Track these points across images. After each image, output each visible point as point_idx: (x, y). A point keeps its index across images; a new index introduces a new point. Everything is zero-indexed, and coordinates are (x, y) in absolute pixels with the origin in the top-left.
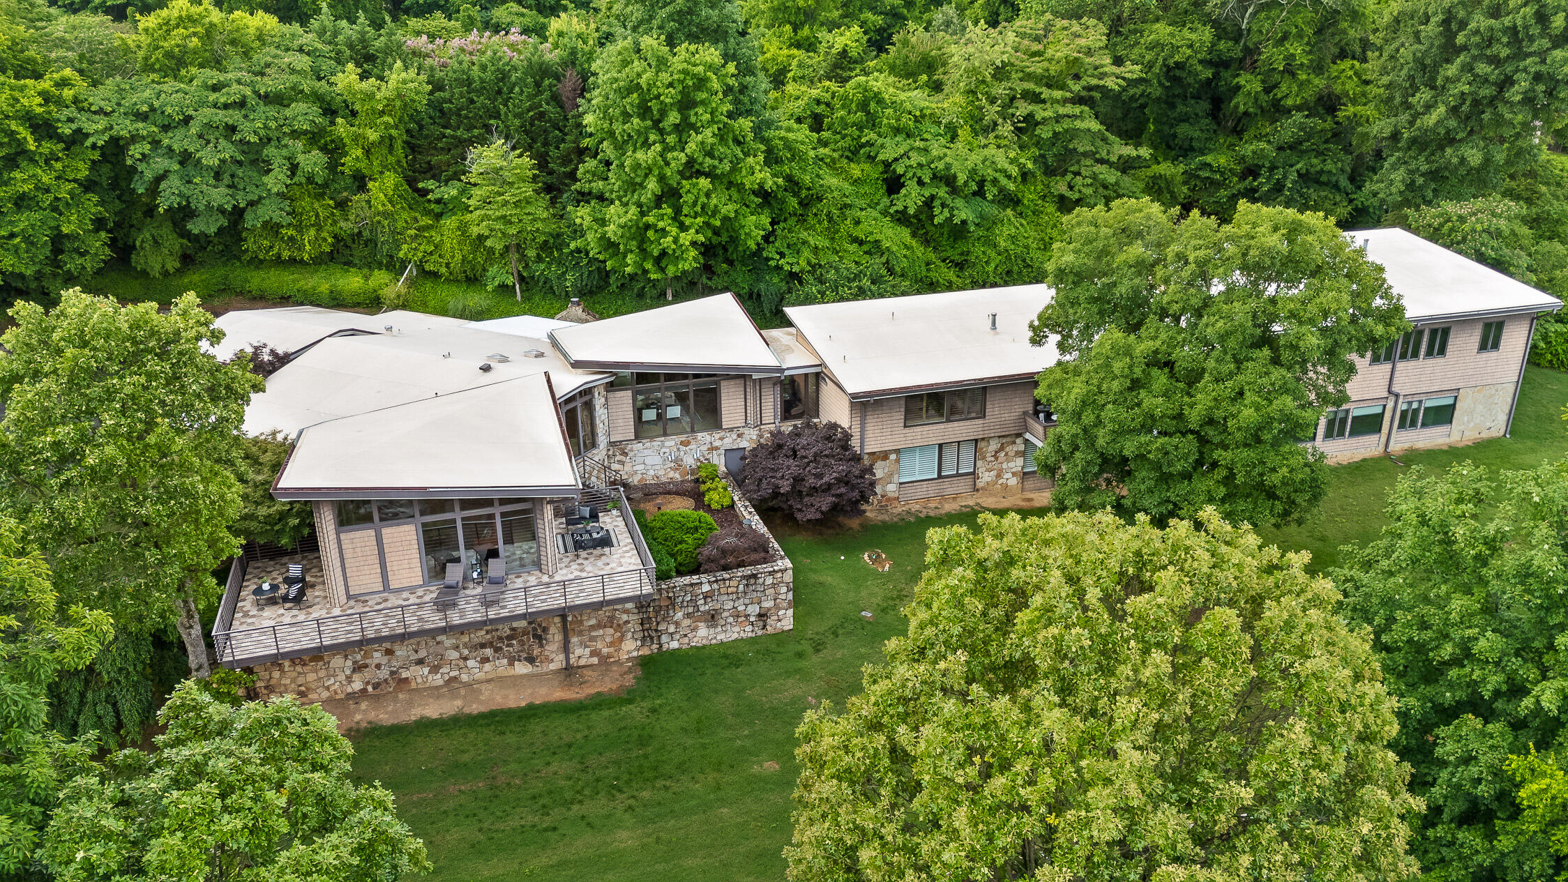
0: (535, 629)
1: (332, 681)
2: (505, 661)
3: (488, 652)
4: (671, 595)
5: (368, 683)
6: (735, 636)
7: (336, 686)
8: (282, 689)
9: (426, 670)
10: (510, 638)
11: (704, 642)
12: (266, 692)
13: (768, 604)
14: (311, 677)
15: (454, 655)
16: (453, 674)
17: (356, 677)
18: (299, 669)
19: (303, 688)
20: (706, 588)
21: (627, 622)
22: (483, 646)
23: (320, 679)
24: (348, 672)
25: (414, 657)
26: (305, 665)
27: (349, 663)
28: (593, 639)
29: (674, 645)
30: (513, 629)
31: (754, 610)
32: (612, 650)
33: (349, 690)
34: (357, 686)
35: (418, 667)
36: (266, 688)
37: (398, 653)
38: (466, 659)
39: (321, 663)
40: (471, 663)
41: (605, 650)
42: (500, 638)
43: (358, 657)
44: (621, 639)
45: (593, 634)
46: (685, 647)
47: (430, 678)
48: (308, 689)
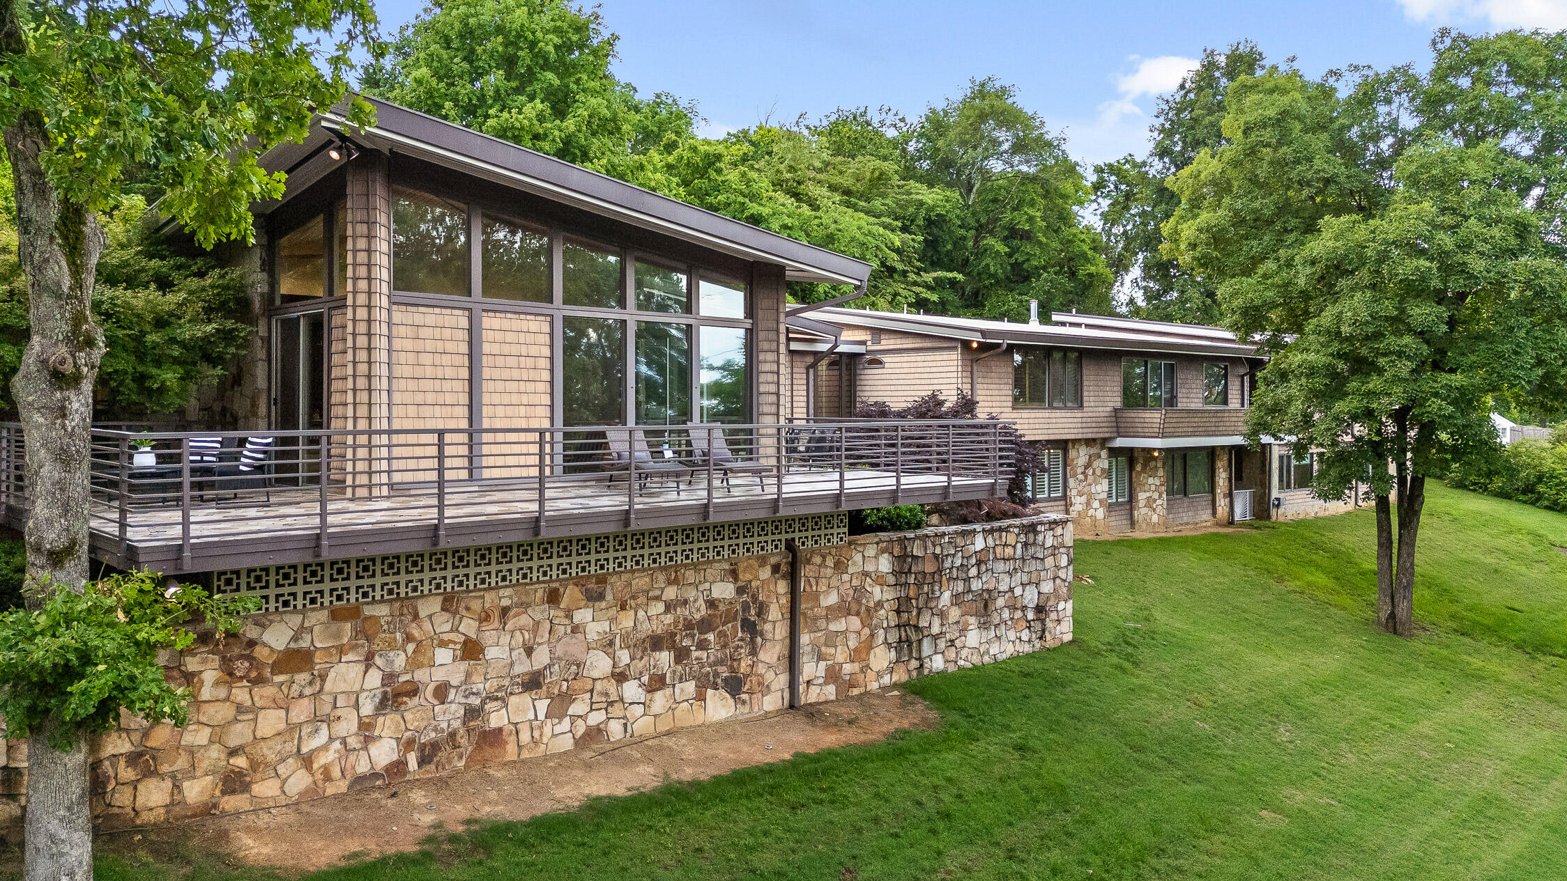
0: (746, 607)
1: (322, 738)
2: (690, 687)
3: (664, 658)
4: (938, 551)
5: (410, 744)
6: (1010, 650)
7: (329, 757)
8: (182, 762)
9: (542, 706)
10: (705, 625)
11: (976, 659)
12: (127, 774)
13: (1047, 587)
14: (271, 722)
15: (600, 664)
16: (596, 718)
17: (387, 726)
18: (241, 694)
19: (241, 762)
20: (979, 543)
21: (879, 604)
22: (656, 643)
23: (292, 728)
24: (367, 708)
25: (523, 667)
26: (259, 681)
27: (374, 679)
28: (831, 639)
29: (938, 663)
30: (711, 604)
31: (1031, 597)
32: (856, 667)
33: (363, 768)
34: (383, 753)
35: (526, 698)
36: (133, 759)
37: (491, 653)
38: (620, 677)
39: (302, 678)
40: (631, 690)
41: (848, 668)
42: (689, 625)
43: (400, 661)
44: (869, 645)
45: (833, 627)
46: (952, 668)
47: (547, 730)
48: (254, 765)
